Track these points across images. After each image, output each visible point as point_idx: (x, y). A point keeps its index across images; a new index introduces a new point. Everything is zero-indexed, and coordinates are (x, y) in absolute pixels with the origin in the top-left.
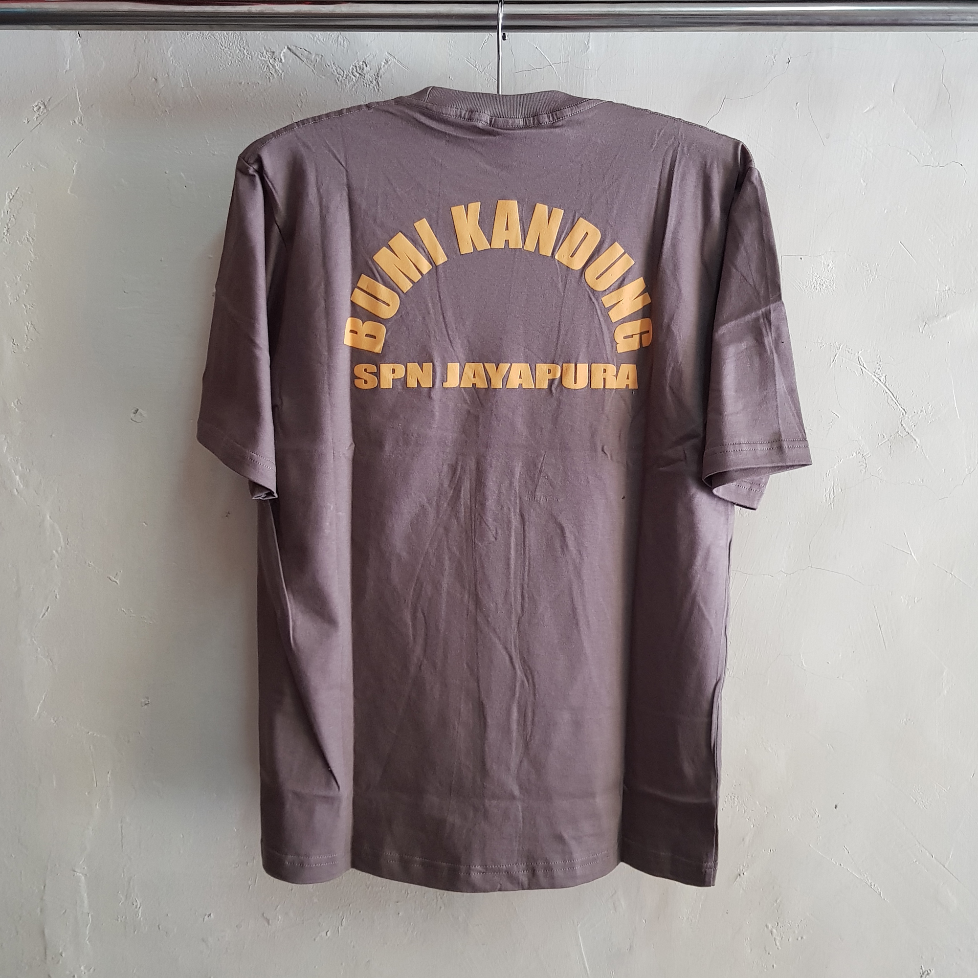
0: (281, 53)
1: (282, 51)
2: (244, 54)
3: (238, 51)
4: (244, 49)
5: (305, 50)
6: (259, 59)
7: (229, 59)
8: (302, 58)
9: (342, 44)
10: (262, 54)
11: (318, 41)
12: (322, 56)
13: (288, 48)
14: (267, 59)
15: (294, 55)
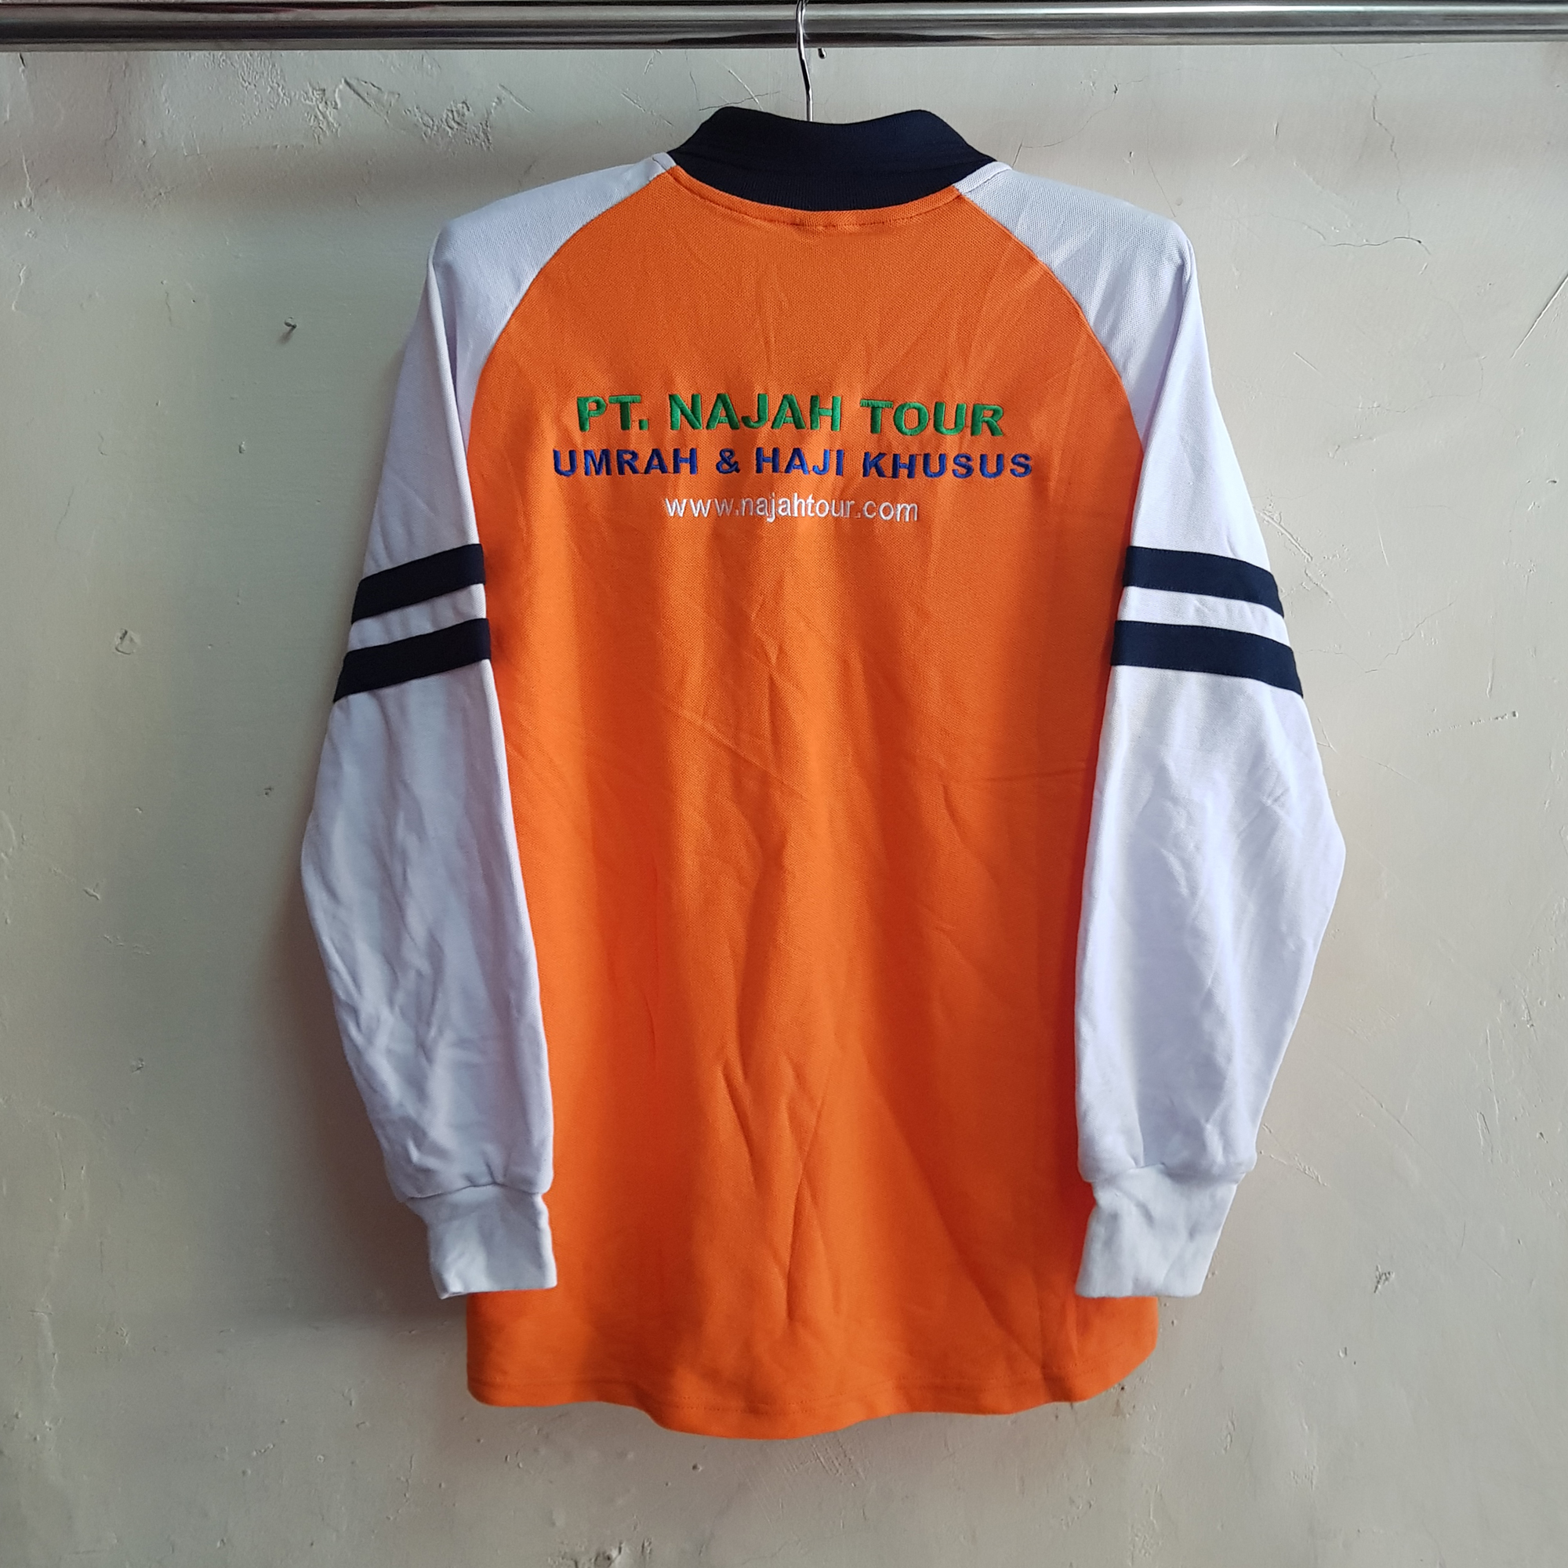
0: (335, 91)
1: (337, 86)
2: (278, 95)
3: (269, 89)
4: (278, 85)
5: (373, 85)
6: (301, 101)
7: (255, 104)
8: (366, 98)
9: (429, 73)
10: (306, 93)
11: (392, 68)
12: (399, 94)
13: (347, 83)
14: (314, 103)
15: (356, 96)
